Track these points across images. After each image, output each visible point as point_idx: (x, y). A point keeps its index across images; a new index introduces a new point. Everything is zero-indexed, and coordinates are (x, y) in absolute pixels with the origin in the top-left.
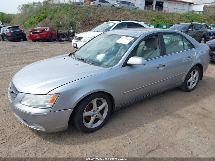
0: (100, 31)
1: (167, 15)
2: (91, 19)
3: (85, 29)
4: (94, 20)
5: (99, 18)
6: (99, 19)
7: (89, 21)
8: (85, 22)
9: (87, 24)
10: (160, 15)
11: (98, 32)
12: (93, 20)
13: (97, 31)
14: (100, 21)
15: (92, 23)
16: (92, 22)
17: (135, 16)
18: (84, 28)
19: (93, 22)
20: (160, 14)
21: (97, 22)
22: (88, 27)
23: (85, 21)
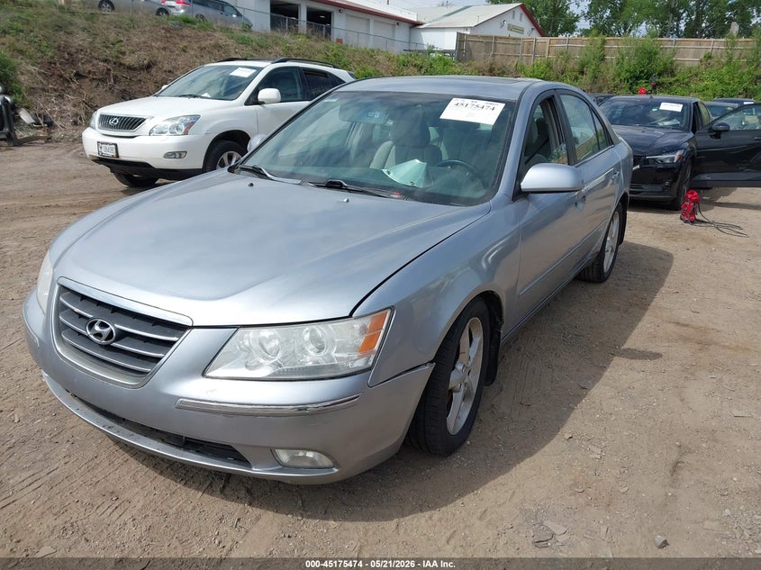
0: (206, 95)
1: (357, 55)
2: (80, 56)
3: (61, 96)
4: (95, 62)
5: (114, 54)
6: (117, 57)
7: (72, 62)
8: (58, 65)
9: (69, 72)
10: (335, 55)
11: (196, 99)
12: (90, 62)
13: (195, 97)
14: (121, 64)
15: (89, 72)
16: (88, 67)
17: (251, 53)
18: (55, 90)
19: (91, 68)
20: (335, 51)
21: (109, 70)
22: (73, 86)
23: (55, 64)
